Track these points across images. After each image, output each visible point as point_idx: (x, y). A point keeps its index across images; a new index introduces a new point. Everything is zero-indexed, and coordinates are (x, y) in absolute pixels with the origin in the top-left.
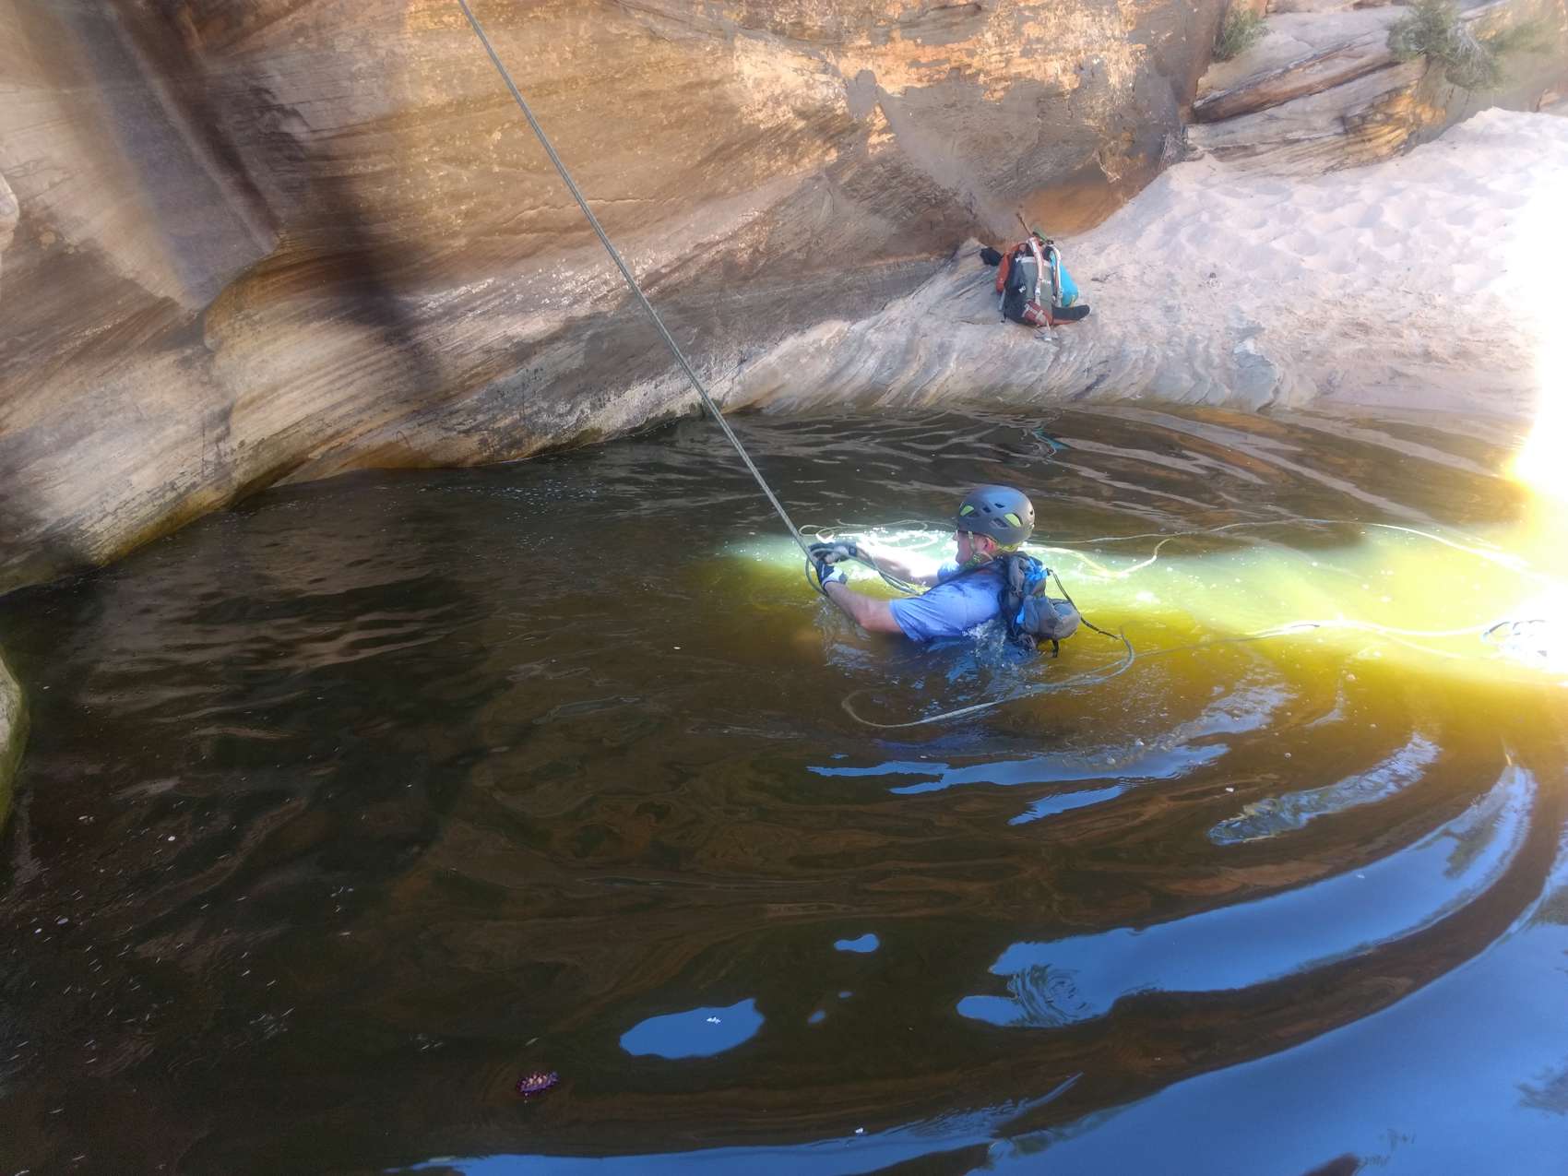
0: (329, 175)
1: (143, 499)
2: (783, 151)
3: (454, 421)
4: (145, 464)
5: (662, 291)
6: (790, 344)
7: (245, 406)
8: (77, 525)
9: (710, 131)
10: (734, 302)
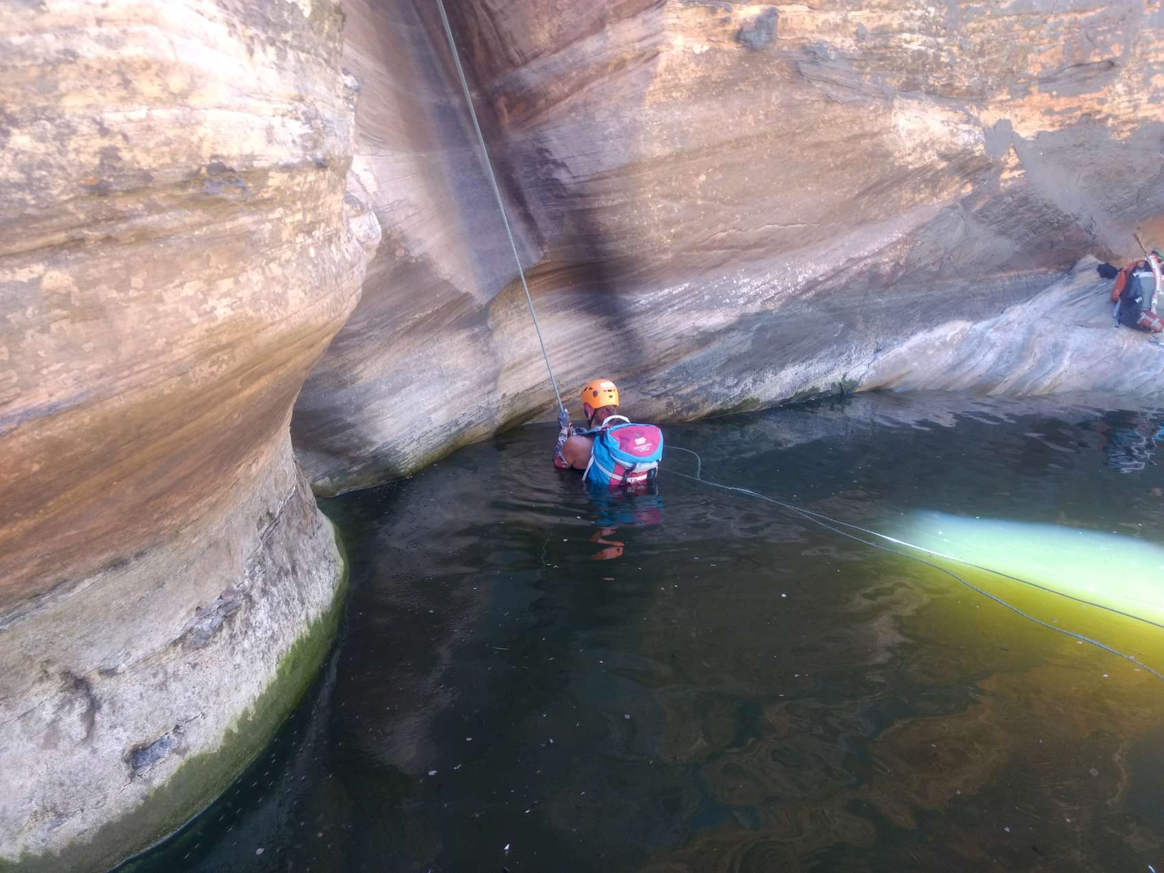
0: (580, 207)
1: (437, 431)
2: (926, 187)
3: (650, 388)
4: (441, 406)
5: (817, 295)
6: (919, 338)
7: (509, 369)
8: (394, 447)
9: (867, 171)
10: (875, 304)
